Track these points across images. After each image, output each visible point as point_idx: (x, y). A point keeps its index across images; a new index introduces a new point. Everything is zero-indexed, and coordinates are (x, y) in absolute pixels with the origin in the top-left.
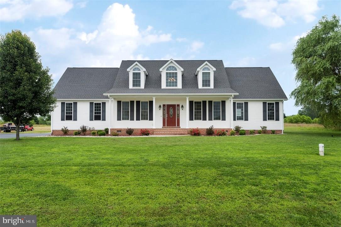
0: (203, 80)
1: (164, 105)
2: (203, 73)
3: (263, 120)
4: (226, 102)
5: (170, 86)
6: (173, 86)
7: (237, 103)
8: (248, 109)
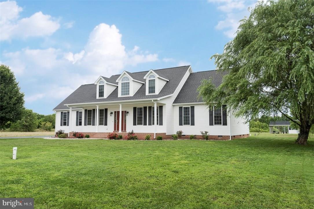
0: (149, 87)
1: (115, 112)
2: (149, 80)
3: (209, 124)
4: (163, 107)
5: (124, 95)
6: (126, 95)
7: (184, 108)
8: (195, 113)
